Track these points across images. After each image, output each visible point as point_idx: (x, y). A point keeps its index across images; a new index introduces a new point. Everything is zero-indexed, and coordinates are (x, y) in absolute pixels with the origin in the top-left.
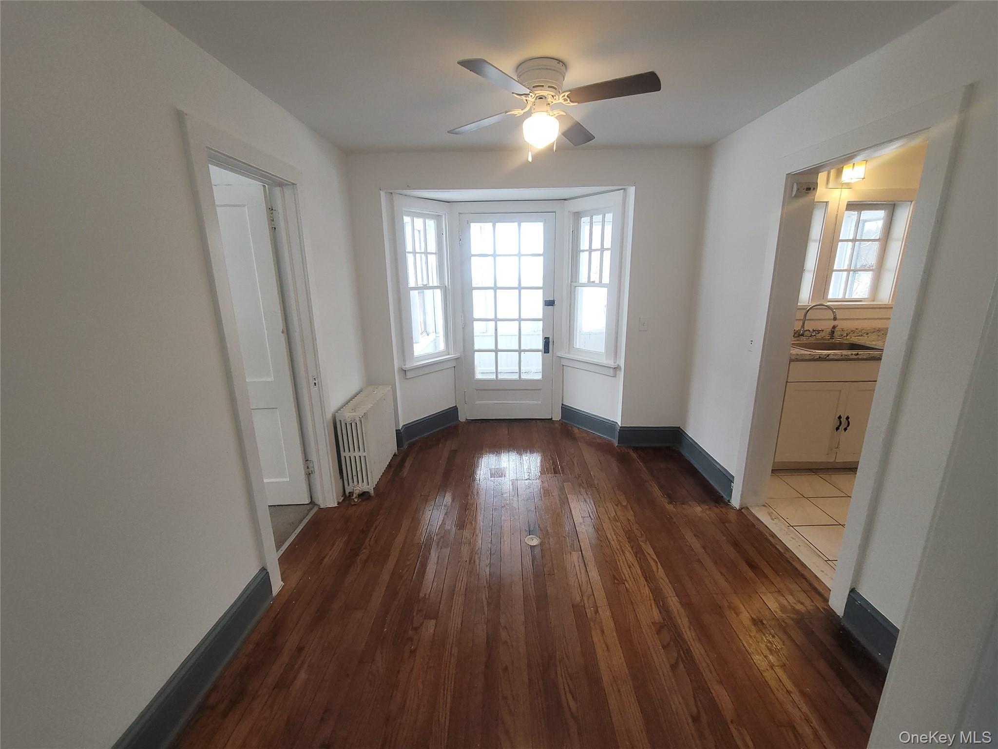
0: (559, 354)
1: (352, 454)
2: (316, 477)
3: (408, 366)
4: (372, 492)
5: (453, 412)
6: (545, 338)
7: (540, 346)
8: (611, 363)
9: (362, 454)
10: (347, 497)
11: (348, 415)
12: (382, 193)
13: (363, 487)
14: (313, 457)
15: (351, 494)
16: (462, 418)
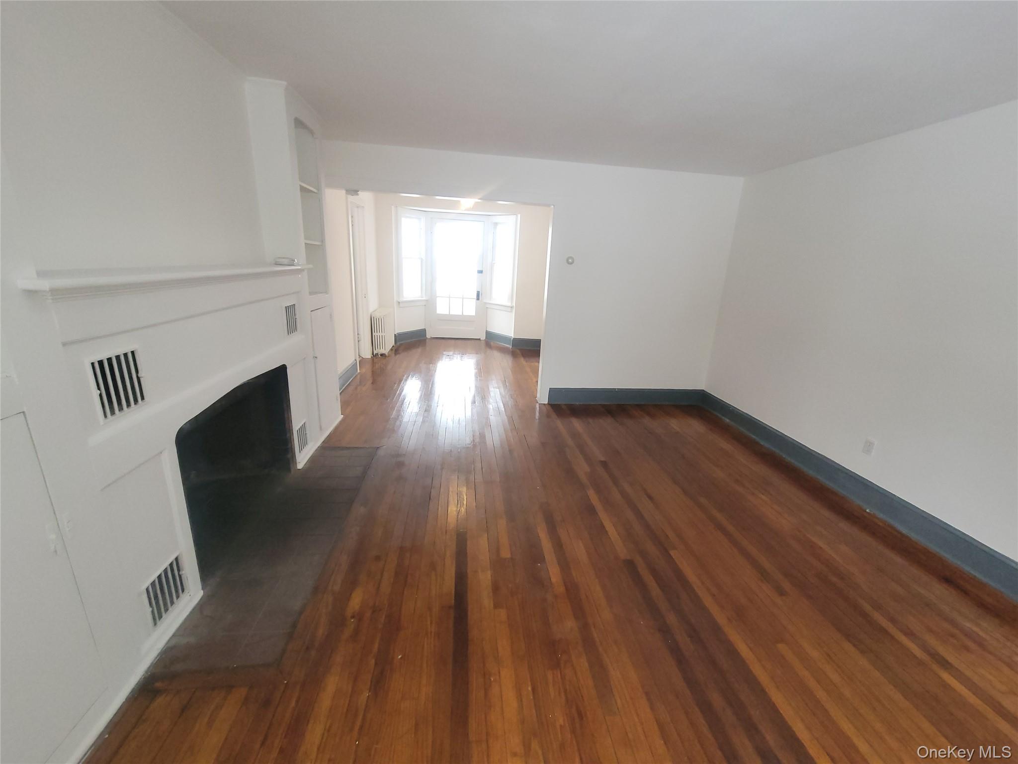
0: (485, 301)
1: (378, 334)
2: (362, 342)
3: (401, 300)
4: (387, 354)
5: (423, 332)
6: (477, 291)
7: (475, 296)
8: (509, 304)
9: (383, 334)
10: (374, 356)
11: (377, 315)
12: (393, 207)
13: (382, 351)
14: (361, 333)
15: (377, 354)
16: (428, 336)
